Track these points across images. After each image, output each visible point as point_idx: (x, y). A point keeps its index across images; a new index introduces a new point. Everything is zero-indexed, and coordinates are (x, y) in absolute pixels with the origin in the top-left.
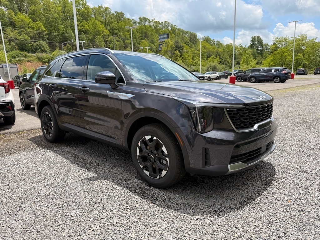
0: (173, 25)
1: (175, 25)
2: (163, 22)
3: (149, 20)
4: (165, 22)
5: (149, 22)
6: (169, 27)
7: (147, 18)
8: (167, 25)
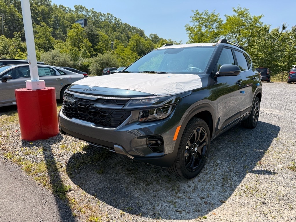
0: (116, 19)
1: (119, 19)
2: (105, 14)
3: (86, 9)
4: (108, 14)
5: (87, 11)
6: (112, 21)
7: (83, 6)
8: (109, 17)
